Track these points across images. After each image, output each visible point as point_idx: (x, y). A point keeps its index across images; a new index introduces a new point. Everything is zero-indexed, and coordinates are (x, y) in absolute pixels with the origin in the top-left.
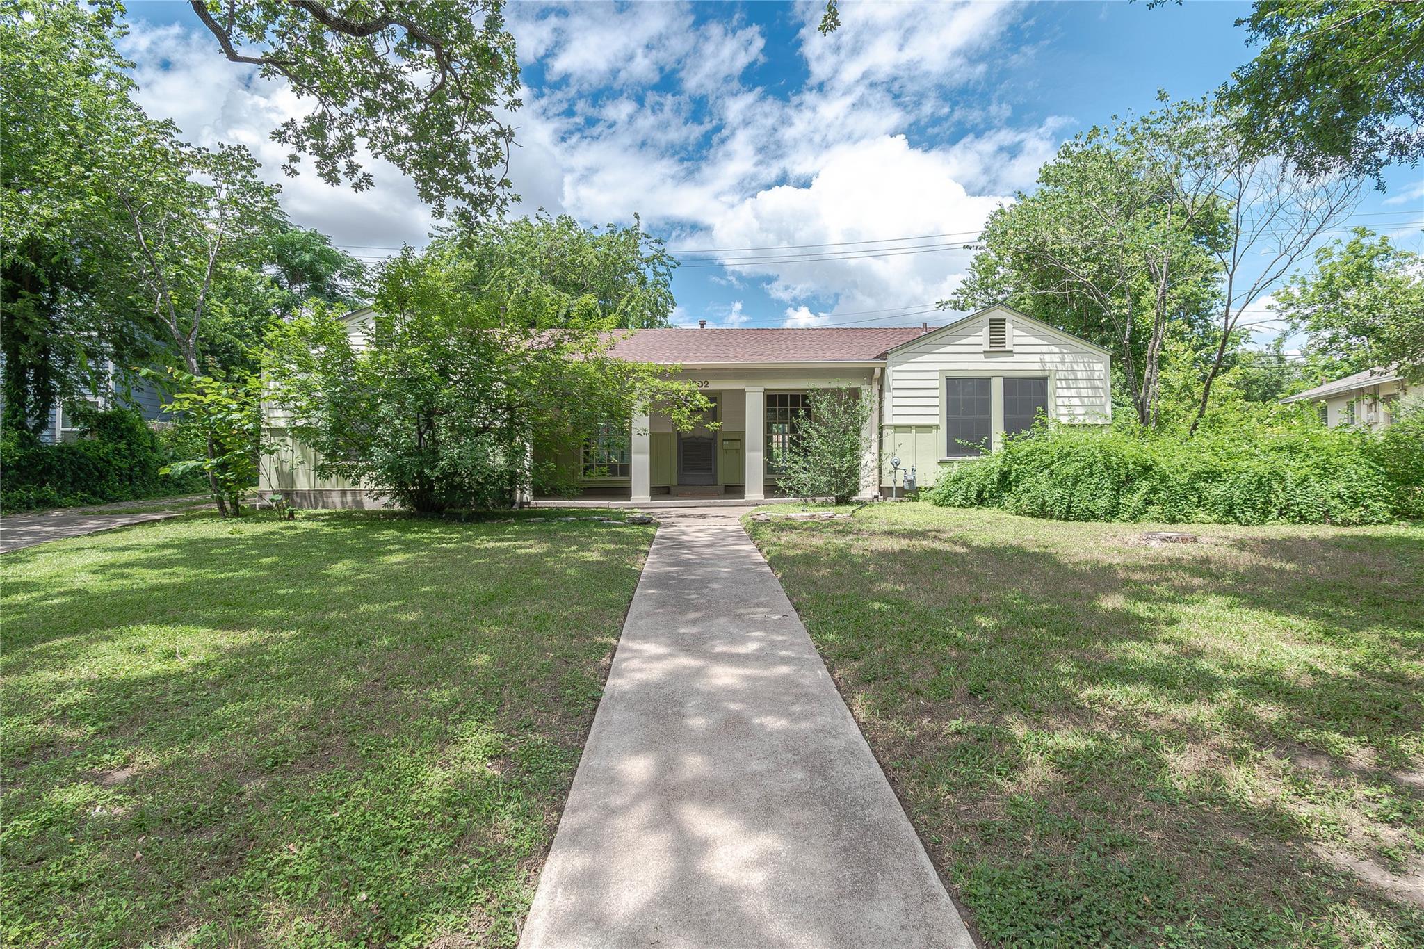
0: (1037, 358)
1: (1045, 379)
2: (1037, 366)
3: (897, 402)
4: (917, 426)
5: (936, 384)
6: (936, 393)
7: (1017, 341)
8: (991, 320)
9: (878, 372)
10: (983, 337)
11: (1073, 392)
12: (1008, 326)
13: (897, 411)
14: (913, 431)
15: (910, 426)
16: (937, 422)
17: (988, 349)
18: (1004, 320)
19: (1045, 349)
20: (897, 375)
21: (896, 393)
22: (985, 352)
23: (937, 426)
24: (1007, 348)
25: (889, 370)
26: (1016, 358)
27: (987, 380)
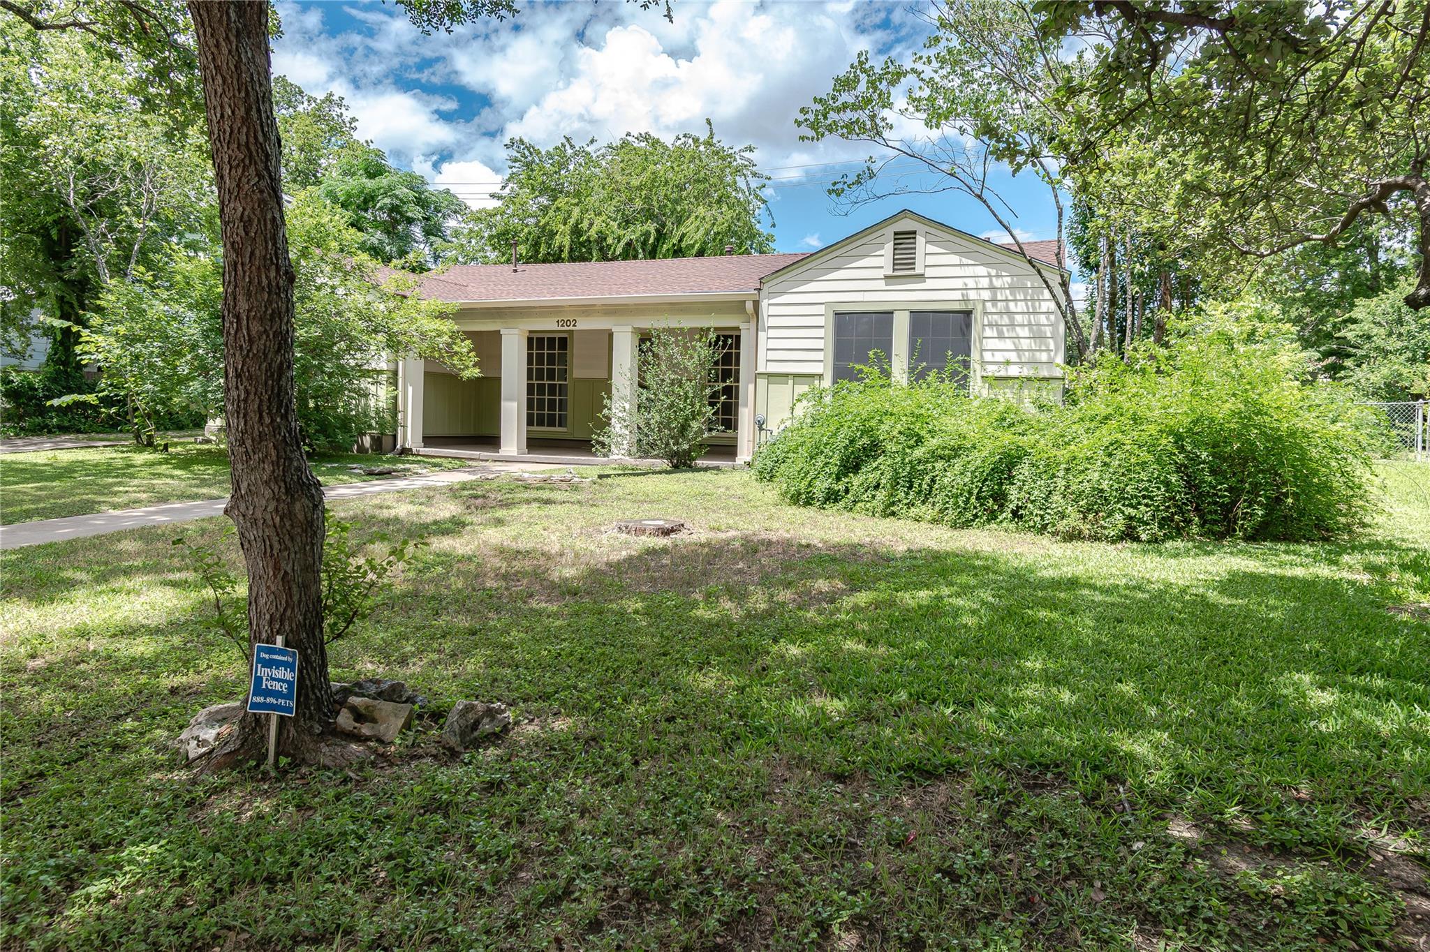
0: (958, 283)
1: (968, 313)
2: (957, 295)
3: (773, 344)
4: (796, 376)
5: (820, 321)
6: (821, 333)
7: (931, 260)
8: (896, 234)
9: (749, 306)
10: (883, 258)
11: (1009, 344)
12: (920, 240)
13: (772, 355)
14: (791, 382)
15: (786, 375)
16: (820, 371)
17: (890, 272)
18: (914, 233)
19: (969, 271)
20: (773, 310)
21: (772, 333)
22: (886, 277)
23: (820, 376)
24: (918, 271)
25: (764, 304)
26: (929, 284)
27: (885, 317)
